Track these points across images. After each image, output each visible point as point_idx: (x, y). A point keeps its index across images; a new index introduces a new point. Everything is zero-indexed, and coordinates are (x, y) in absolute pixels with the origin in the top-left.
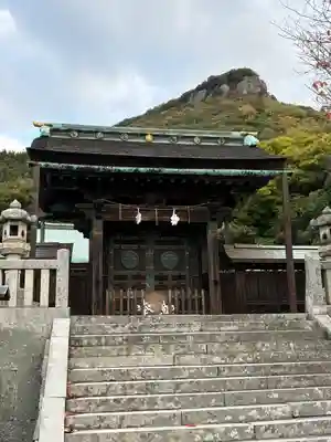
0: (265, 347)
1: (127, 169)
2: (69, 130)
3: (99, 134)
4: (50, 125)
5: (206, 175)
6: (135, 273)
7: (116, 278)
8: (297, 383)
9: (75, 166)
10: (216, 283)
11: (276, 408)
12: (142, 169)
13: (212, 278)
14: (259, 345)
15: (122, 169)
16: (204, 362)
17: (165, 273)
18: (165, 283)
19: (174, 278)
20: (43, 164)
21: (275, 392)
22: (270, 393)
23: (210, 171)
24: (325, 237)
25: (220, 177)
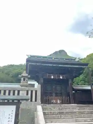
2: (34, 57)
4: (30, 55)
6: (50, 92)
15: (49, 65)
20: (30, 63)
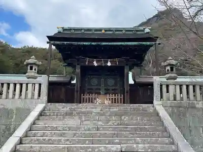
0: (126, 119)
1: (87, 43)
2: (70, 29)
3: (83, 31)
4: (63, 28)
5: (121, 45)
6: (96, 87)
7: (89, 89)
8: (132, 135)
9: (65, 43)
11: (113, 147)
12: (93, 43)
14: (123, 117)
15: (84, 43)
16: (94, 124)
17: (109, 88)
18: (108, 91)
19: (112, 90)
21: (117, 139)
22: (115, 140)
23: (123, 43)
24: (168, 70)
25: (127, 46)
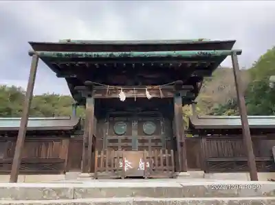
6: (123, 137)
10: (182, 144)
13: (179, 141)
17: (146, 137)
18: (146, 144)
19: (153, 141)
